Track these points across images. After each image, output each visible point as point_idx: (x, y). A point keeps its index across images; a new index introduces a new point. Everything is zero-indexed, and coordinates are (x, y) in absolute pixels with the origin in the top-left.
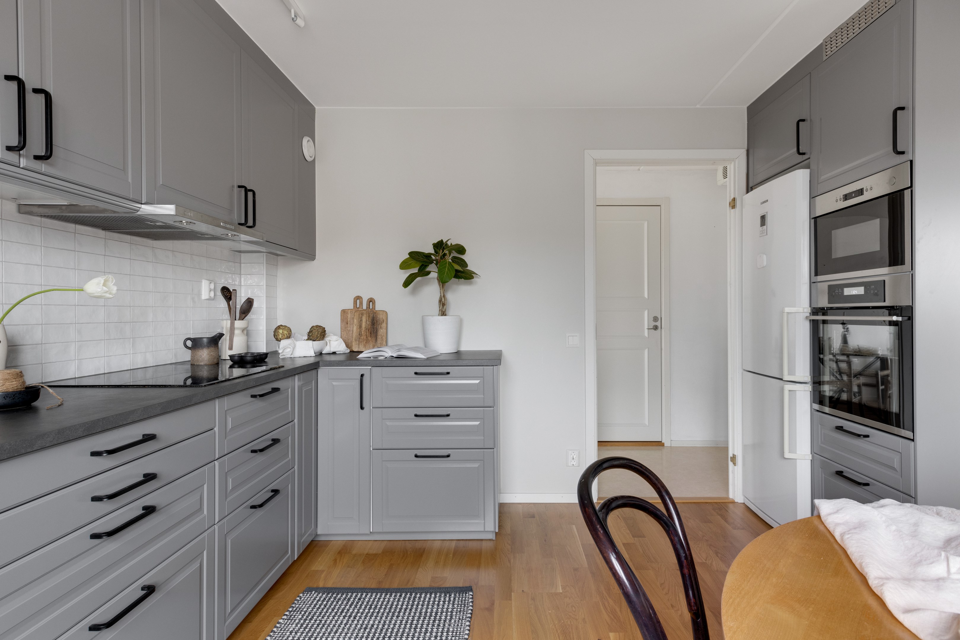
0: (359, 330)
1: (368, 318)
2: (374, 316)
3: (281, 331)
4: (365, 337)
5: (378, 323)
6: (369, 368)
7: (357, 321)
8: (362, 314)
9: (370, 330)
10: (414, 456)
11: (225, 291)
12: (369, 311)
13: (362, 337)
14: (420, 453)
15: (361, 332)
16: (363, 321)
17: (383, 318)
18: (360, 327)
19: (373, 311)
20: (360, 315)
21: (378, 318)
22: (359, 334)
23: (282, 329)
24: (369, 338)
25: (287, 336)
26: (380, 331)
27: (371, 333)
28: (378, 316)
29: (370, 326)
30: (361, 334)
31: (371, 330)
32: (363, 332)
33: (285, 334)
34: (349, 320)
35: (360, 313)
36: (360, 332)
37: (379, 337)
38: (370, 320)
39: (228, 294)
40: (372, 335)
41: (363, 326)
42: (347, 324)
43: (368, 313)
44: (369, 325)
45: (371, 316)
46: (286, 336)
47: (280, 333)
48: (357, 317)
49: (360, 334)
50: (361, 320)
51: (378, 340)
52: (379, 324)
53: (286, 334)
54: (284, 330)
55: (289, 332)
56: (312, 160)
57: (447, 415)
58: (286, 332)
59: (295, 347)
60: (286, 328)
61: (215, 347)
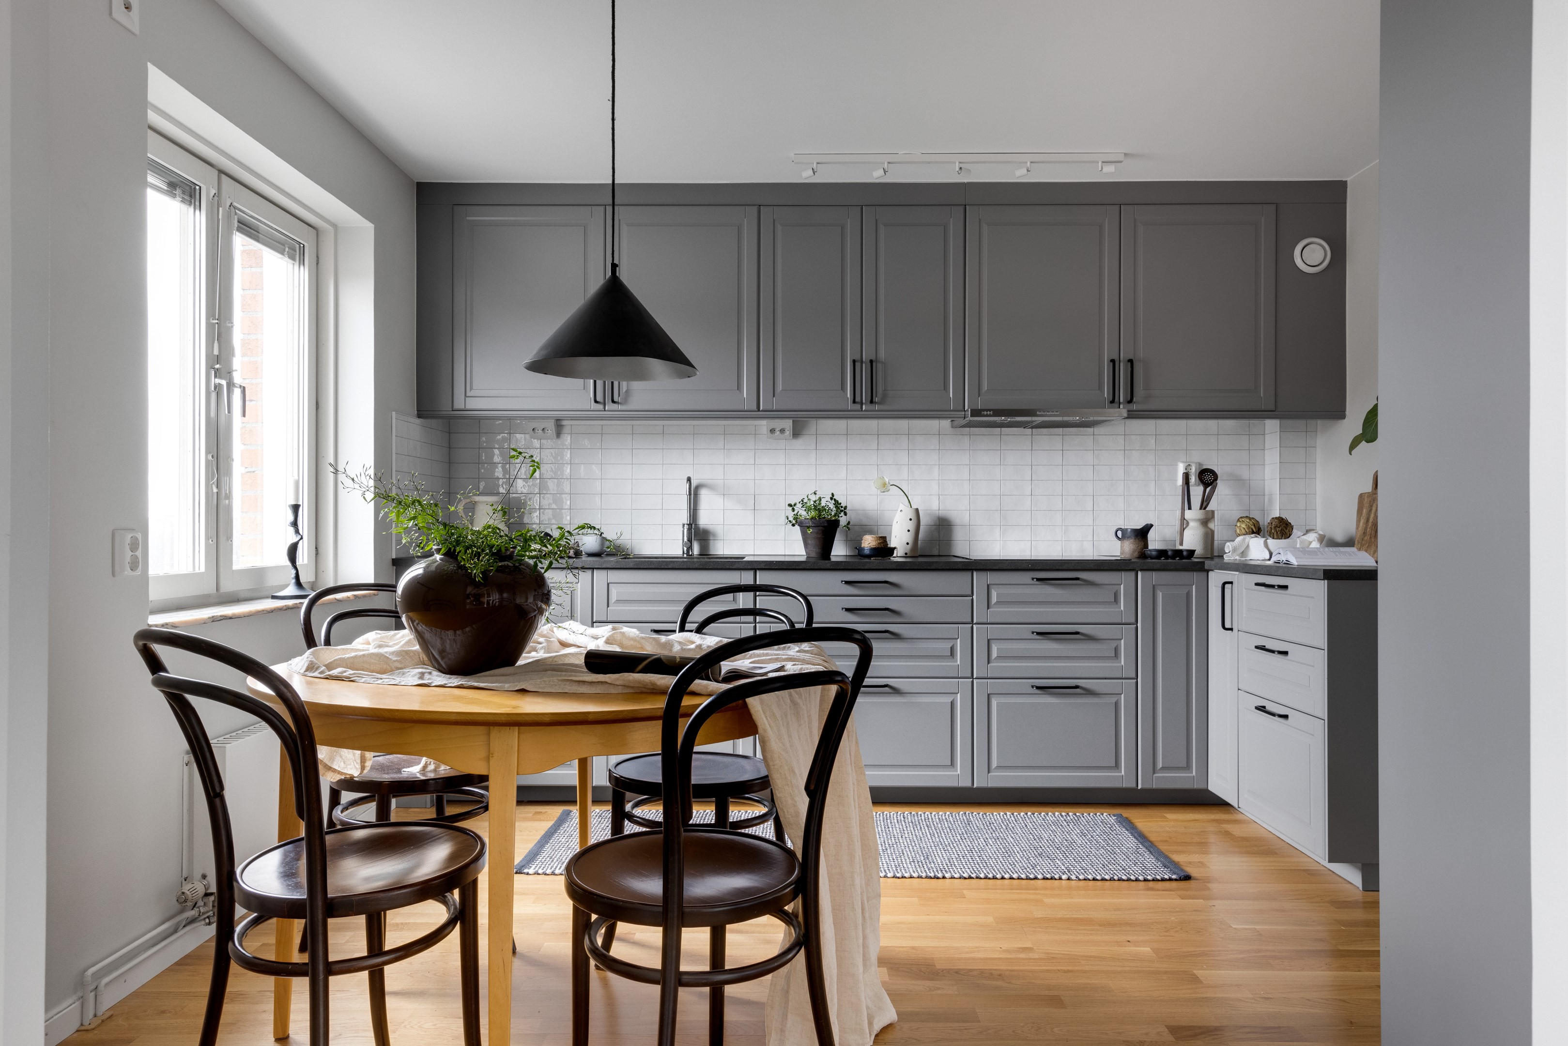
3: (1238, 524)
6: (1237, 574)
10: (1256, 707)
11: (1207, 474)
13: (1366, 538)
22: (1364, 533)
32: (1368, 530)
33: (1242, 529)
36: (1366, 529)
39: (1211, 478)
47: (1237, 526)
53: (1244, 528)
54: (1245, 524)
55: (1248, 526)
56: (1323, 270)
57: (1285, 653)
58: (1244, 526)
59: (1248, 546)
60: (1248, 521)
61: (1135, 539)
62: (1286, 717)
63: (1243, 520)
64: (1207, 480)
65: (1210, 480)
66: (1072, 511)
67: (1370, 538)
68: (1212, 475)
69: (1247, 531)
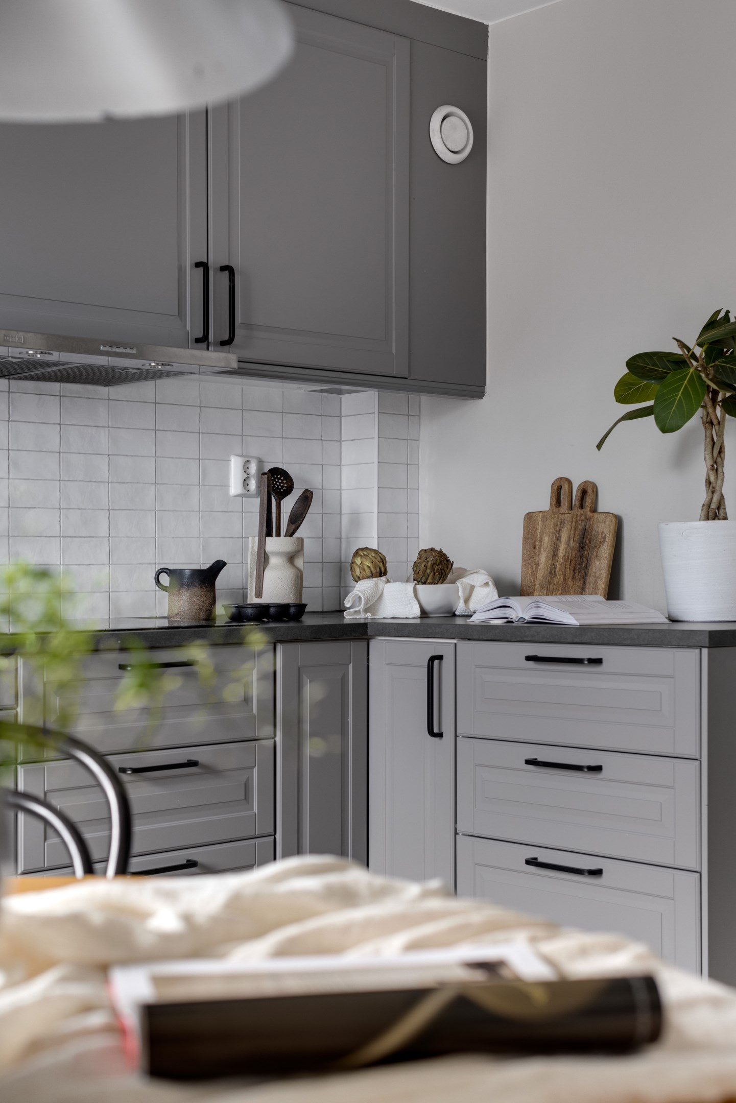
0: (550, 562)
1: (573, 532)
2: (587, 527)
3: (358, 561)
4: (562, 579)
5: (593, 546)
6: (451, 643)
7: (549, 541)
8: (562, 523)
9: (573, 564)
10: (524, 862)
11: (277, 478)
12: (577, 515)
13: (556, 580)
14: (544, 856)
15: (555, 568)
16: (562, 538)
17: (605, 531)
18: (555, 553)
19: (586, 516)
20: (557, 525)
21: (594, 532)
22: (550, 573)
23: (361, 556)
24: (570, 583)
25: (372, 573)
26: (593, 564)
27: (574, 571)
28: (595, 527)
29: (574, 553)
30: (553, 571)
31: (576, 561)
32: (558, 568)
33: (366, 568)
34: (538, 537)
35: (558, 521)
36: (553, 566)
37: (591, 579)
38: (577, 538)
39: (284, 484)
40: (577, 574)
41: (561, 551)
42: (535, 547)
43: (574, 520)
44: (572, 550)
45: (581, 526)
46: (368, 572)
47: (357, 565)
48: (551, 530)
49: (552, 573)
50: (558, 538)
51: (587, 586)
52: (595, 547)
53: (369, 567)
54: (370, 560)
55: (375, 562)
56: (465, 159)
57: (598, 769)
58: (367, 563)
59: (381, 596)
60: (373, 555)
61: (201, 587)
62: (597, 873)
63: (365, 553)
64: (278, 488)
65: (282, 487)
66: (75, 537)
67: (564, 580)
68: (284, 479)
69: (374, 571)
